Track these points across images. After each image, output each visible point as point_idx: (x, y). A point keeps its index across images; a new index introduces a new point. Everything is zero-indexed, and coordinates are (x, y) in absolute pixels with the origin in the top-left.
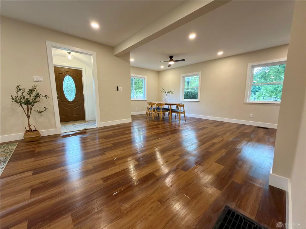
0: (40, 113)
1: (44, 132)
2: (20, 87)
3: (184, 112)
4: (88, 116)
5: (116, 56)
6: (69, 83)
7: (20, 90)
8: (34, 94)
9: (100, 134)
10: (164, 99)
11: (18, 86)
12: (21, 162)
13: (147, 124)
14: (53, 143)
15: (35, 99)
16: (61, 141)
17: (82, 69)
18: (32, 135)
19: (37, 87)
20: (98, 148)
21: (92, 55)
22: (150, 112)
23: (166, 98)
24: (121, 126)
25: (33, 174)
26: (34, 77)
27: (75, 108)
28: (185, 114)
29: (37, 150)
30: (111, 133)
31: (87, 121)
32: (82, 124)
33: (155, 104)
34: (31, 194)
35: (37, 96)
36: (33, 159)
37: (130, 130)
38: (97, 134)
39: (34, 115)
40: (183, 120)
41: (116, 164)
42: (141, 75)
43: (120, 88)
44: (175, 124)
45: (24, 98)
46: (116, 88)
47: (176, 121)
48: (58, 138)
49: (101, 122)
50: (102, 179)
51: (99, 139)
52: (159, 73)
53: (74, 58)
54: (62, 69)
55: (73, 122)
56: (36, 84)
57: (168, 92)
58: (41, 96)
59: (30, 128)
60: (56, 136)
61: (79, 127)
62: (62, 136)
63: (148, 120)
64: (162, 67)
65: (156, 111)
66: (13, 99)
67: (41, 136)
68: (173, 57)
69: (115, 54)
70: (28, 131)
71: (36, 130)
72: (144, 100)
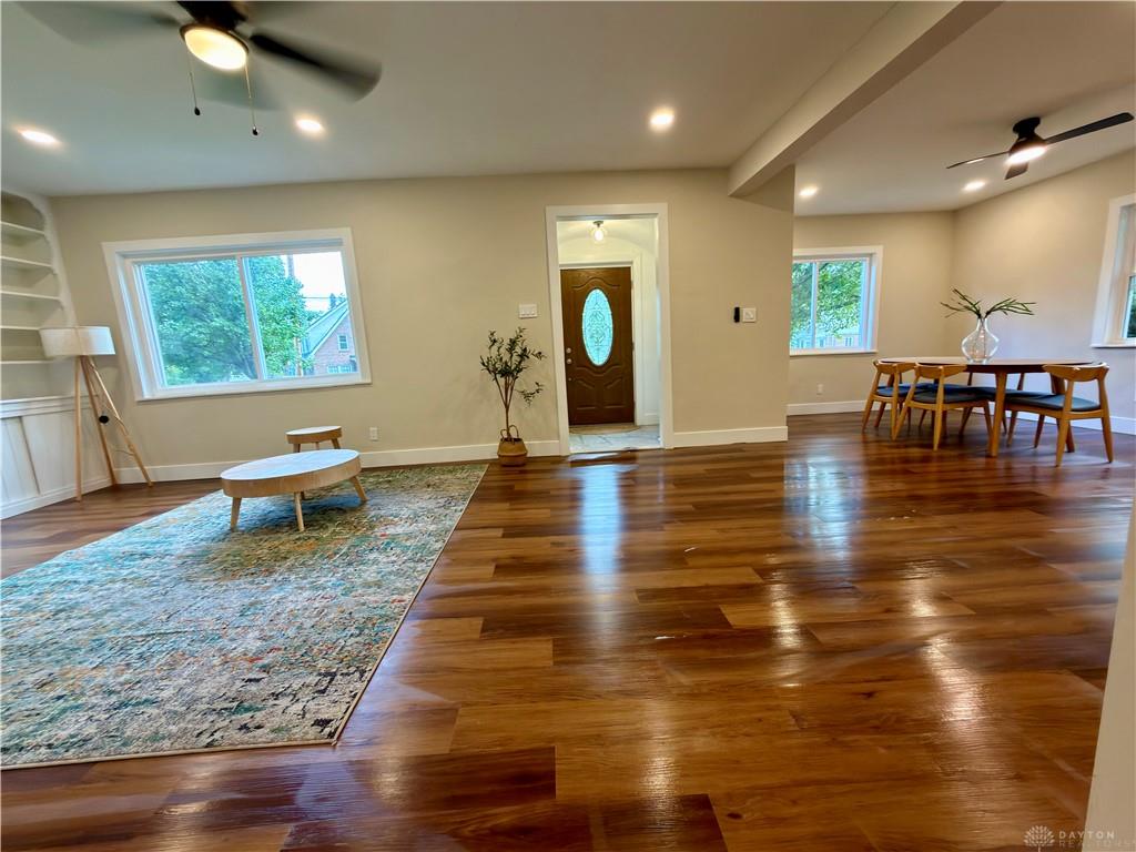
0: (527, 396)
1: (536, 447)
2: (496, 336)
3: (1100, 410)
4: (642, 413)
5: (739, 195)
6: (597, 311)
7: (495, 341)
8: (518, 350)
9: (671, 469)
10: (965, 340)
11: (492, 334)
12: (487, 506)
13: (861, 452)
14: (548, 476)
15: (520, 363)
16: (567, 474)
17: (632, 263)
18: (511, 451)
19: (525, 332)
20: (660, 509)
21: (656, 214)
22: (884, 405)
23: (977, 338)
24: (741, 450)
25: (504, 536)
26: (521, 306)
27: (609, 387)
28: (1112, 417)
29: (518, 487)
30: (700, 469)
31: (640, 427)
32: (624, 434)
33: (911, 366)
34: (495, 573)
35: (524, 355)
36: (506, 505)
37: (781, 467)
38: (661, 469)
39: (516, 400)
40: (1092, 452)
41: (686, 564)
42: (851, 245)
43: (747, 314)
44: (1034, 469)
45: (501, 359)
46: (733, 314)
47: (1035, 455)
48: (562, 466)
49: (675, 430)
50: (638, 591)
51: (666, 482)
52: (957, 217)
53: (610, 234)
54: (583, 274)
55: (602, 426)
56: (523, 324)
57: (993, 309)
58: (531, 356)
59: (509, 434)
60: (558, 460)
61: (613, 440)
62: (572, 462)
63: (871, 437)
64: (974, 186)
65: (913, 399)
66: (483, 364)
67: (529, 455)
68: (1042, 121)
69: (733, 190)
70: (506, 440)
71: (518, 440)
72: (862, 350)
